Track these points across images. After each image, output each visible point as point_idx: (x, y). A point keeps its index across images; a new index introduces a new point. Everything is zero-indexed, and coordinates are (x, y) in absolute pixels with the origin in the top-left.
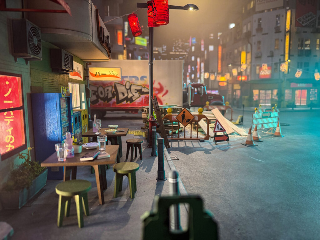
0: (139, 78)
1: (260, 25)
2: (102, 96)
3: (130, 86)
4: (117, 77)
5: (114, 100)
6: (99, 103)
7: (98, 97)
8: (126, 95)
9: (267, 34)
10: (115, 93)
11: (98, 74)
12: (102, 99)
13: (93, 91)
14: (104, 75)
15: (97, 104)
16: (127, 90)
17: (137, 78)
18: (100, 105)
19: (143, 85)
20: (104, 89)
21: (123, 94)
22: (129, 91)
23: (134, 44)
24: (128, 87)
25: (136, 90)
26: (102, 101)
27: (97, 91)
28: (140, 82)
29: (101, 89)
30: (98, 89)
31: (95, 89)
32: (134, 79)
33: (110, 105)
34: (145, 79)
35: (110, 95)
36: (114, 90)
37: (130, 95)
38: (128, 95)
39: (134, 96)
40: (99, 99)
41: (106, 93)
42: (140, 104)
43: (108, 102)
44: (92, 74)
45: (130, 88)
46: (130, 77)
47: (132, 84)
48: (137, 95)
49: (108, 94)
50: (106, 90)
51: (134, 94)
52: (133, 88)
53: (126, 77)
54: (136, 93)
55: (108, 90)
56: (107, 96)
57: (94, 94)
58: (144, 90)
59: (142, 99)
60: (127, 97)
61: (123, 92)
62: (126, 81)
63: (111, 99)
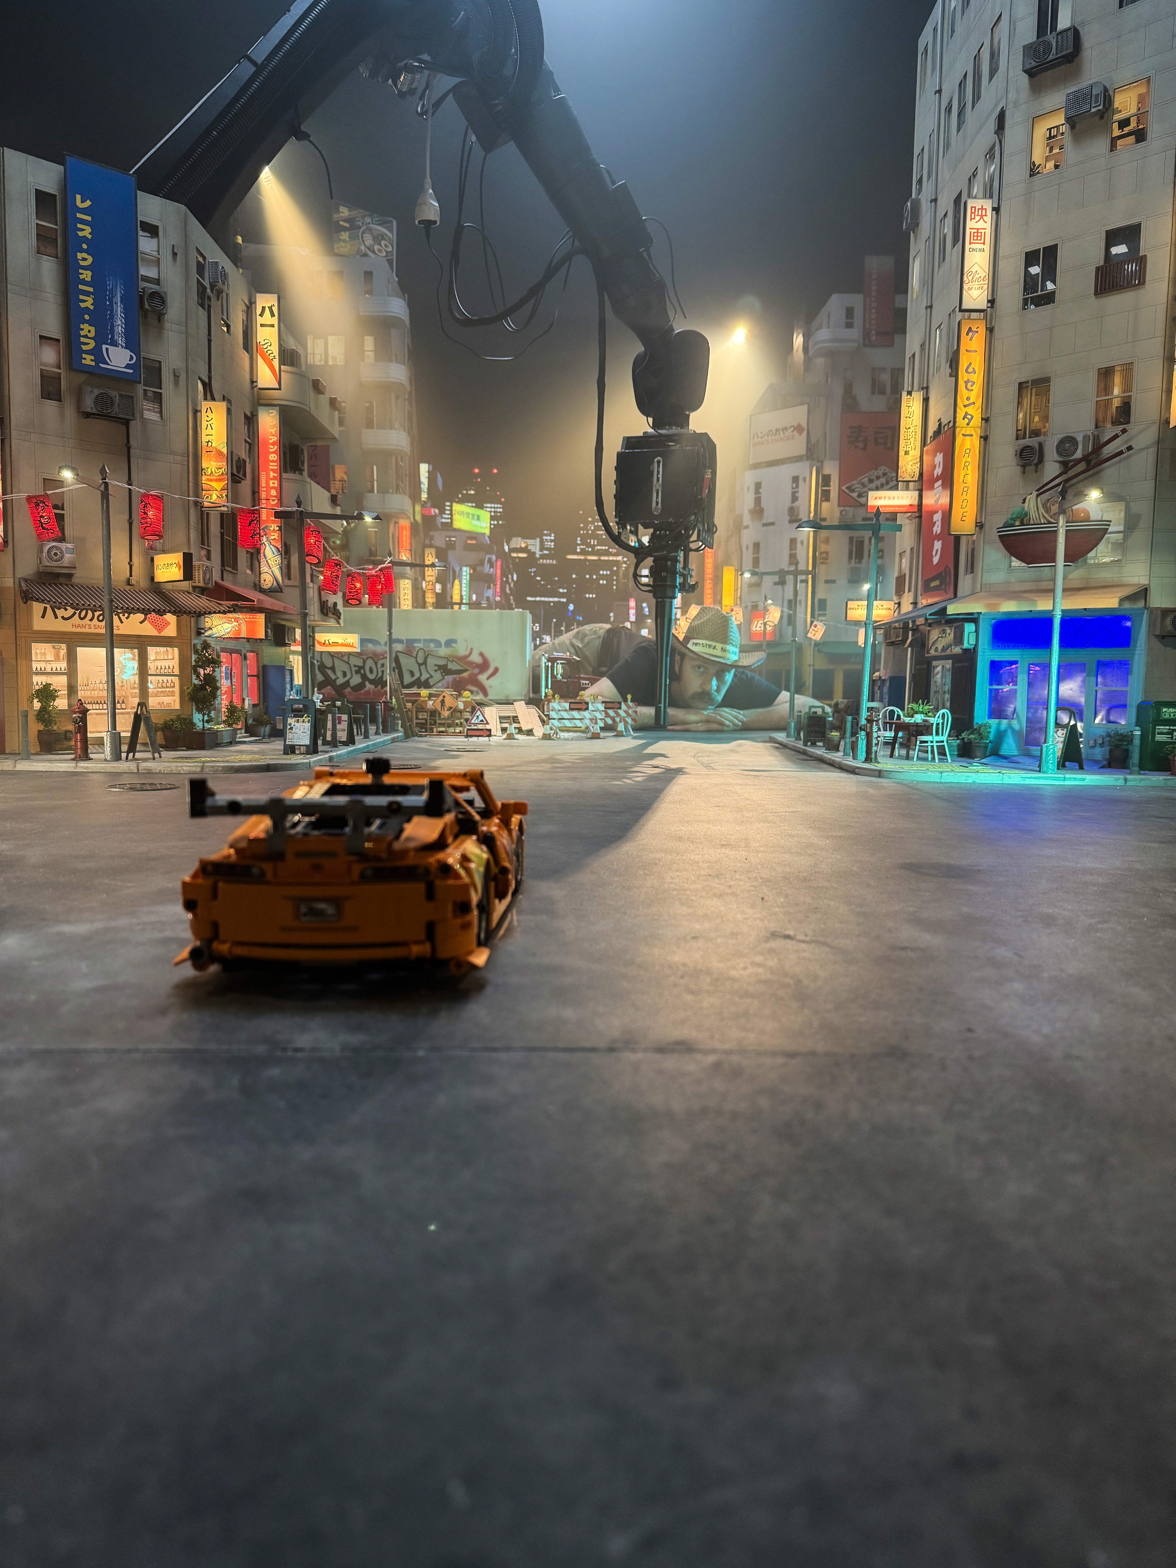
0: (443, 643)
1: (758, 501)
2: (371, 677)
3: (426, 658)
6: (366, 689)
7: (364, 677)
8: (417, 675)
9: (773, 524)
12: (371, 682)
13: (355, 666)
15: (363, 692)
17: (438, 643)
18: (368, 692)
19: (450, 656)
20: (376, 663)
21: (412, 674)
22: (423, 667)
24: (420, 661)
25: (435, 665)
26: (373, 687)
27: (363, 667)
28: (443, 651)
29: (370, 663)
30: (364, 662)
31: (360, 663)
32: (432, 645)
34: (453, 645)
36: (394, 664)
37: (425, 676)
38: (421, 674)
39: (432, 676)
40: (367, 683)
41: (380, 670)
46: (425, 640)
47: (428, 655)
48: (437, 676)
49: (383, 672)
50: (379, 666)
51: (433, 673)
52: (431, 661)
53: (419, 641)
55: (383, 665)
56: (382, 677)
57: (357, 672)
58: (453, 666)
60: (419, 679)
61: (412, 669)
62: (417, 649)
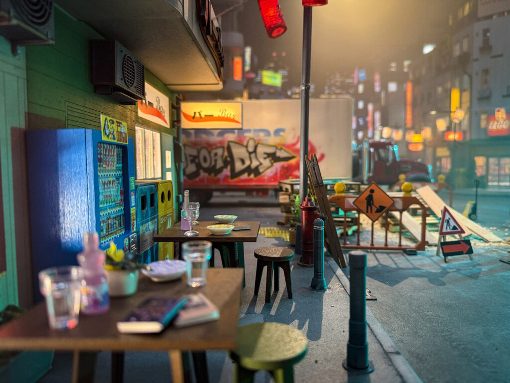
0: (272, 132)
1: (486, 41)
2: (205, 165)
3: (256, 147)
4: (233, 121)
5: (227, 172)
6: (201, 177)
7: (199, 166)
8: (247, 163)
9: (501, 56)
10: (229, 159)
11: (197, 115)
12: (206, 170)
13: (190, 156)
14: (210, 118)
15: (197, 179)
16: (250, 153)
17: (267, 133)
18: (202, 180)
19: (279, 144)
21: (243, 161)
22: (253, 155)
23: (260, 83)
24: (251, 149)
25: (265, 153)
26: (206, 175)
27: (197, 157)
28: (273, 140)
29: (204, 153)
30: (199, 152)
31: (194, 152)
32: (262, 135)
33: (218, 180)
34: (282, 133)
35: (220, 164)
36: (226, 154)
37: (255, 163)
38: (251, 162)
39: (261, 164)
40: (201, 172)
41: (213, 159)
42: (272, 180)
43: (216, 175)
44: (187, 117)
45: (255, 151)
46: (255, 131)
47: (258, 144)
48: (267, 162)
49: (216, 161)
50: (212, 154)
51: (262, 161)
52: (261, 150)
53: (249, 131)
54: (265, 158)
55: (216, 154)
56: (215, 165)
57: (192, 161)
58: (281, 154)
59: (277, 169)
60: (249, 167)
61: (242, 157)
63: (221, 170)
